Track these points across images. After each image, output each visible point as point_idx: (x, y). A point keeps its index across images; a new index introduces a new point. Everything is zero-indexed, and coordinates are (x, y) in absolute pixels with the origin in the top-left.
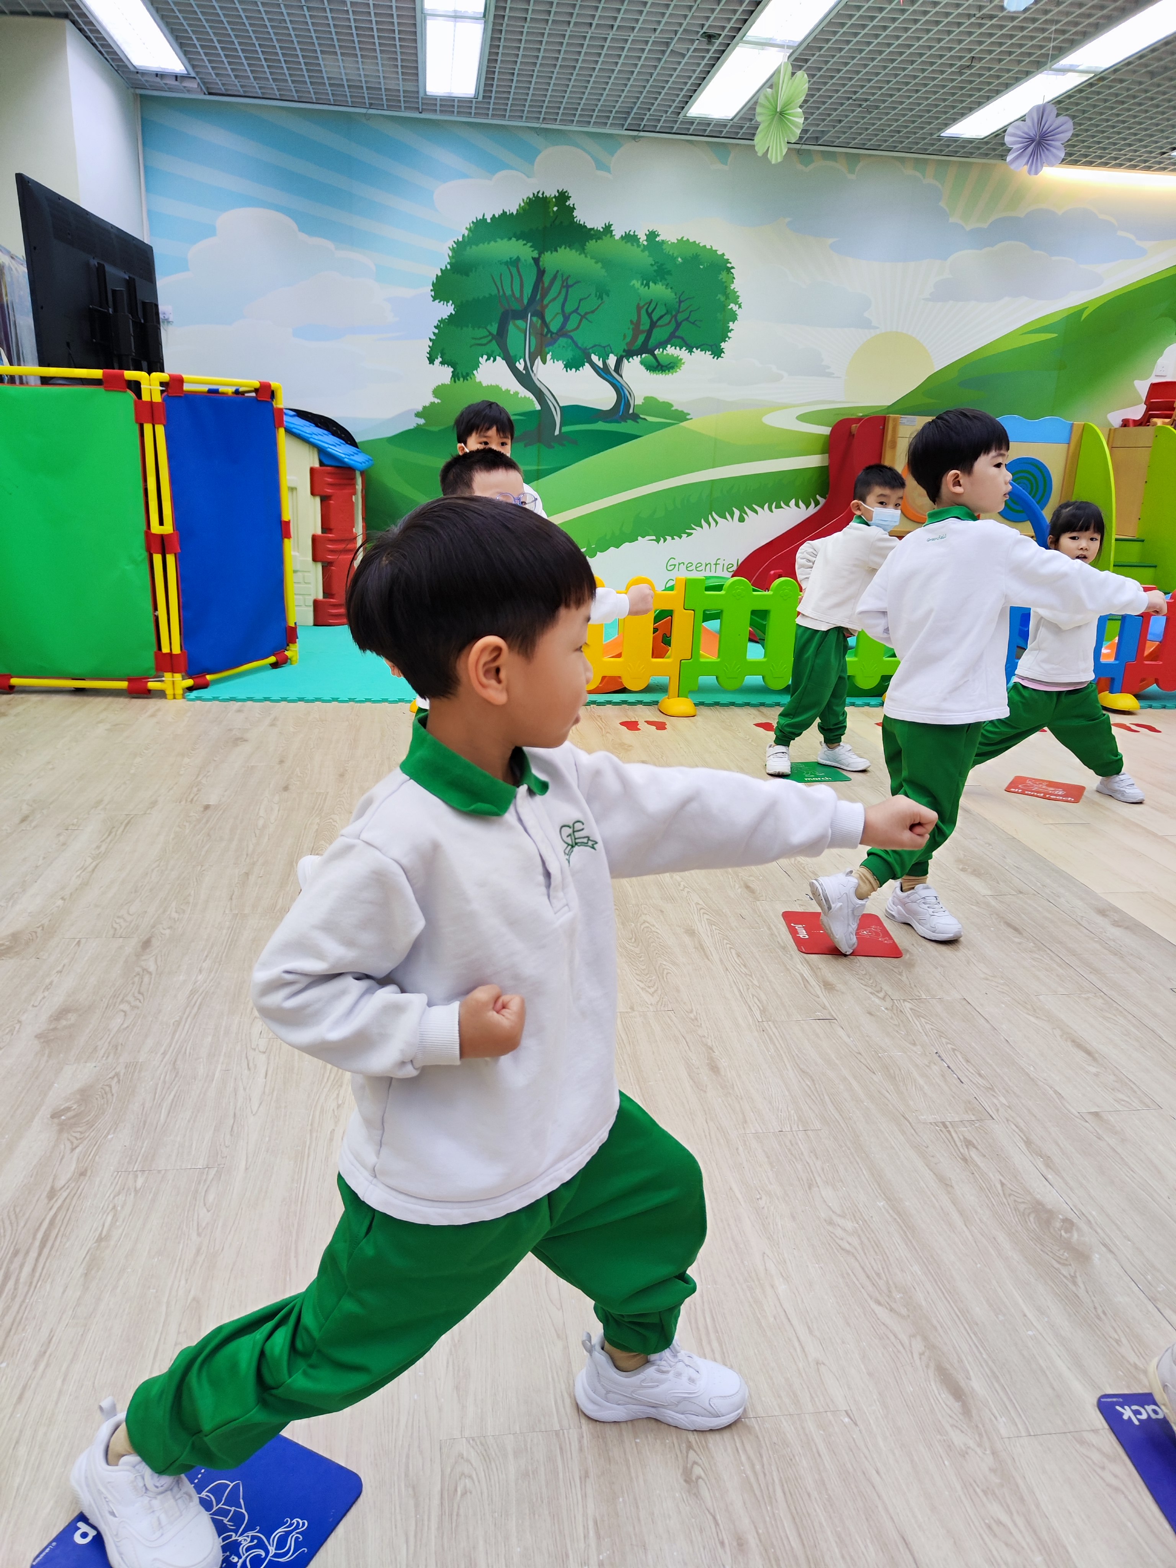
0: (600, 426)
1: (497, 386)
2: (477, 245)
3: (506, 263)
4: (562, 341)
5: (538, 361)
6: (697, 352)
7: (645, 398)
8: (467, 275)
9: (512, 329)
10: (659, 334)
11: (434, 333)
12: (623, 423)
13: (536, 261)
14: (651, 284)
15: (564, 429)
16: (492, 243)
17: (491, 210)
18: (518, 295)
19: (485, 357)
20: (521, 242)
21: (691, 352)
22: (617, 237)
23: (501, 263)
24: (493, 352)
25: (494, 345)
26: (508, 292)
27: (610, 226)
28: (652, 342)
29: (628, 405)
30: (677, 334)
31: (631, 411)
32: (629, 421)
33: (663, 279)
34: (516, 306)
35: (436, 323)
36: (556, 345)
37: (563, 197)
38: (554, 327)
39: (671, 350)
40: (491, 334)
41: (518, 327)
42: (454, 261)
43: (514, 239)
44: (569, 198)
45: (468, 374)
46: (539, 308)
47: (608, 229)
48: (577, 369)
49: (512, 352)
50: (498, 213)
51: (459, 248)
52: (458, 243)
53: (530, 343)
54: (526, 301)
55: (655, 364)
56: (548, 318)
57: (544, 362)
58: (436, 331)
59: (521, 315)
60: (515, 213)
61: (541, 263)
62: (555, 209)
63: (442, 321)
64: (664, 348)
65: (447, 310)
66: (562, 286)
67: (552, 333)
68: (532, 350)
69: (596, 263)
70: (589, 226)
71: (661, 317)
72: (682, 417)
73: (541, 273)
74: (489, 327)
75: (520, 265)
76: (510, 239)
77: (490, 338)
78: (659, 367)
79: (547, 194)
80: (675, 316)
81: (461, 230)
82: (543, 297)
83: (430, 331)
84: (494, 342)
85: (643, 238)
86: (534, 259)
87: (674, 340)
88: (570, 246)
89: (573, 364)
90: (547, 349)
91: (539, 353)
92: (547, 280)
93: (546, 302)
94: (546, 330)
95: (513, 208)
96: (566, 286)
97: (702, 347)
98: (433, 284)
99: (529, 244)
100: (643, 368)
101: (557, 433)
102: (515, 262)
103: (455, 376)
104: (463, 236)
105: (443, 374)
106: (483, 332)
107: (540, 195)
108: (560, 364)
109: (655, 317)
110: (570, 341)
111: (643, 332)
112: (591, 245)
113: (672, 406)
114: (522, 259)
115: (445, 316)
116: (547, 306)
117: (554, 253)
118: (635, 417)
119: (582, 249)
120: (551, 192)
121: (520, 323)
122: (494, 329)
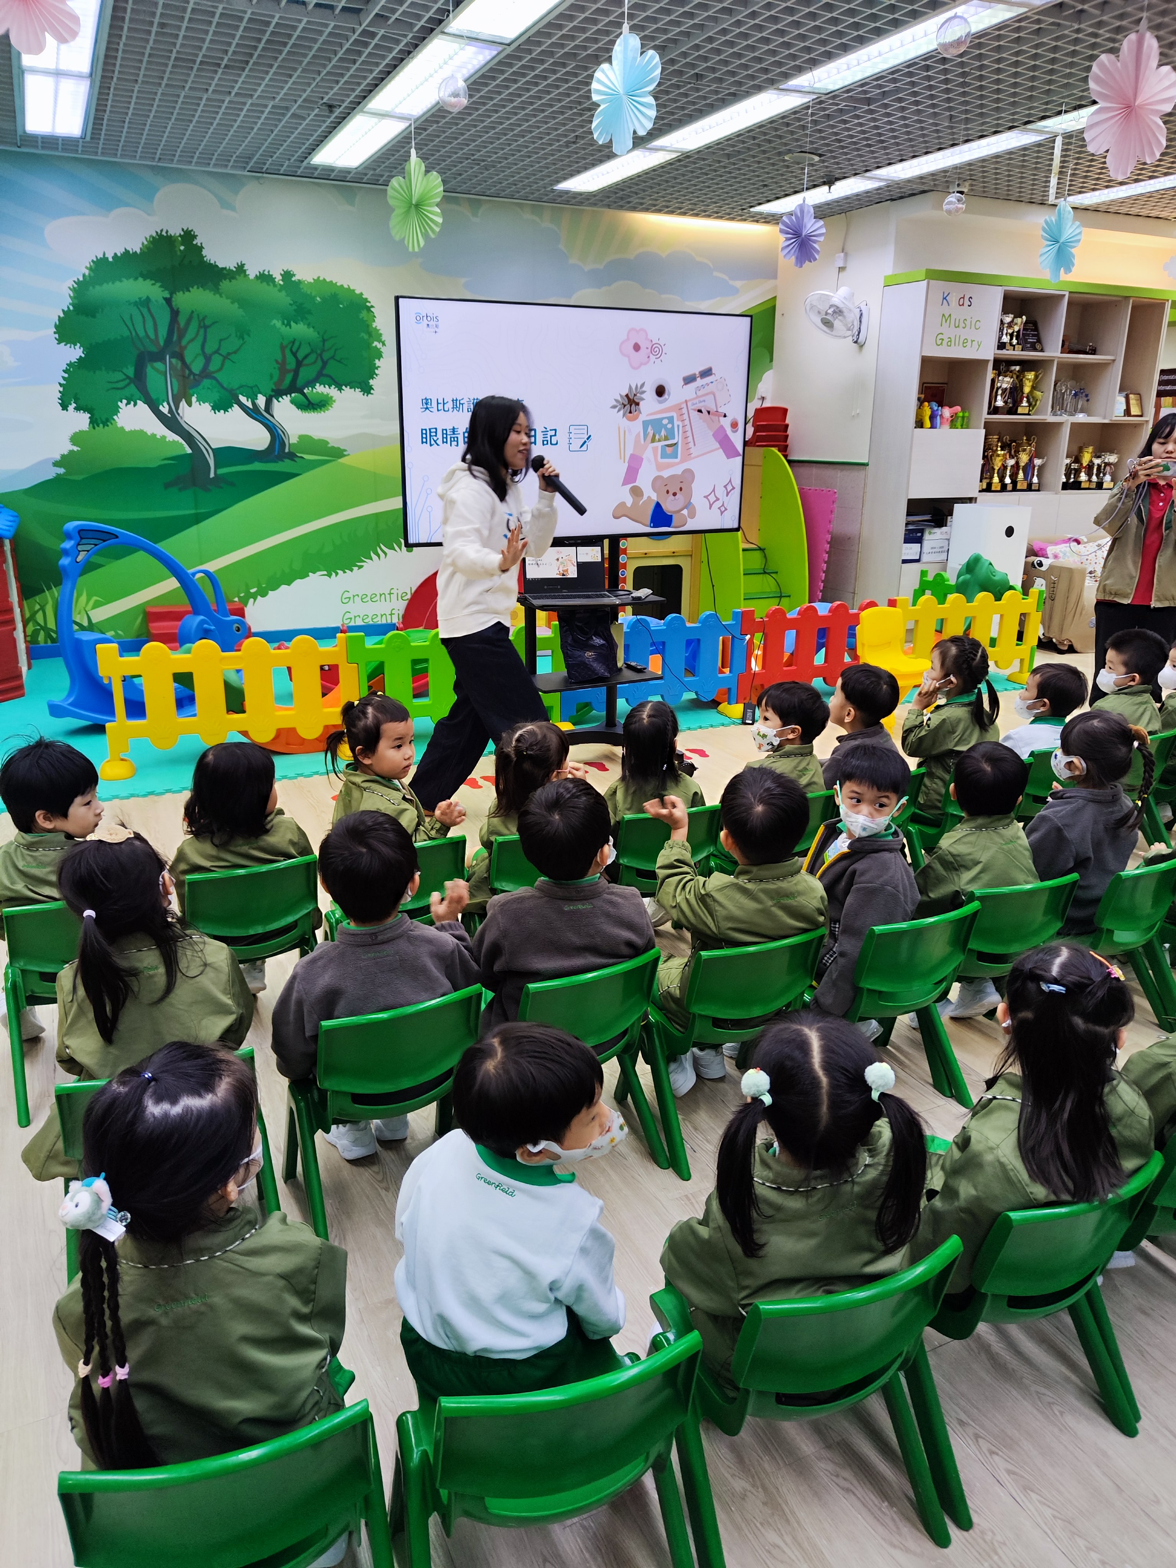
1: (142, 431)
2: (101, 284)
3: (136, 304)
4: (206, 382)
5: (183, 404)
6: (347, 390)
7: (300, 437)
8: (94, 316)
9: (150, 371)
10: (306, 373)
11: (64, 378)
12: (280, 463)
13: (168, 301)
14: (292, 324)
15: (221, 471)
16: (118, 284)
17: (112, 248)
18: (152, 336)
19: (125, 401)
20: (149, 282)
21: (340, 389)
22: (252, 277)
23: (129, 303)
24: (132, 395)
25: (132, 389)
26: (142, 334)
27: (243, 265)
28: (300, 382)
29: (283, 444)
30: (325, 372)
31: (287, 450)
32: (287, 461)
33: (303, 319)
34: (153, 349)
35: (64, 367)
36: (201, 387)
37: (188, 236)
38: (197, 367)
39: (320, 389)
40: (128, 377)
41: (157, 370)
42: (76, 301)
43: (140, 279)
44: (195, 237)
45: (107, 420)
46: (177, 349)
47: (241, 268)
48: (226, 410)
49: (154, 396)
50: (120, 251)
51: (81, 288)
52: (78, 283)
53: (172, 386)
54: (162, 343)
55: (306, 402)
56: (188, 360)
57: (190, 404)
58: (66, 375)
59: (159, 357)
60: (138, 251)
61: (174, 304)
62: (182, 248)
63: (70, 365)
64: (313, 387)
65: (75, 353)
66: (200, 327)
67: (194, 375)
68: (175, 392)
69: (232, 303)
70: (221, 265)
71: (306, 357)
72: (338, 453)
73: (175, 314)
74: (125, 370)
75: (151, 306)
76: (136, 279)
77: (128, 381)
78: (310, 405)
79: (172, 232)
80: (321, 355)
81: (81, 269)
82: (181, 337)
83: (59, 376)
84: (132, 385)
85: (278, 278)
86: (165, 299)
87: (322, 379)
88: (203, 286)
89: (221, 406)
90: (191, 391)
91: (183, 395)
92: (182, 320)
93: (184, 343)
94: (187, 372)
95: (136, 247)
96: (204, 326)
97: (352, 385)
98: (56, 326)
99: (158, 284)
100: (294, 407)
101: (212, 475)
102: (146, 303)
103: (93, 422)
104: (84, 275)
105: (81, 421)
106: (119, 376)
107: (164, 233)
108: (207, 407)
109: (300, 355)
110: (214, 382)
111: (289, 371)
112: (225, 285)
113: (328, 443)
114: (153, 299)
115: (74, 360)
116: (185, 347)
117: (187, 293)
118: (292, 456)
119: (216, 290)
120: (175, 231)
121: (159, 365)
122: (130, 371)
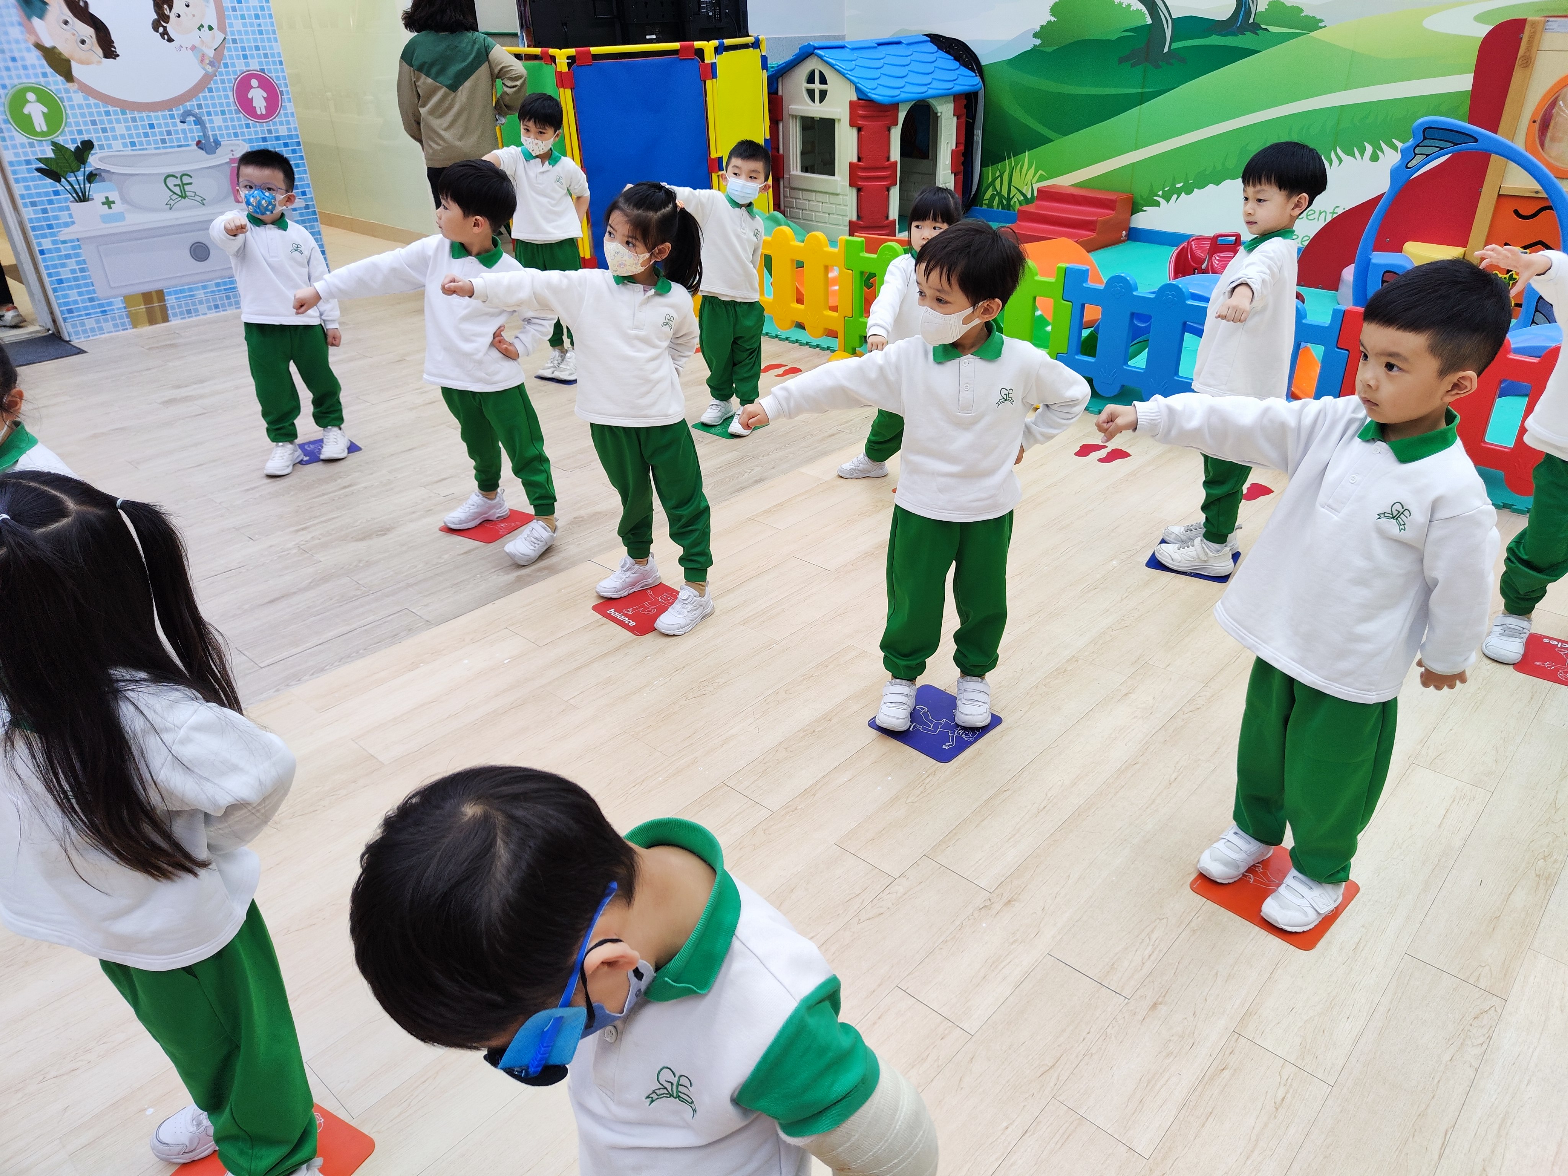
0: (1215, 40)
12: (1240, 36)
15: (1175, 46)
29: (1248, 12)
31: (1251, 21)
32: (1248, 34)
72: (1312, 24)
101: (1166, 50)
113: (1302, 10)
118: (1255, 28)
